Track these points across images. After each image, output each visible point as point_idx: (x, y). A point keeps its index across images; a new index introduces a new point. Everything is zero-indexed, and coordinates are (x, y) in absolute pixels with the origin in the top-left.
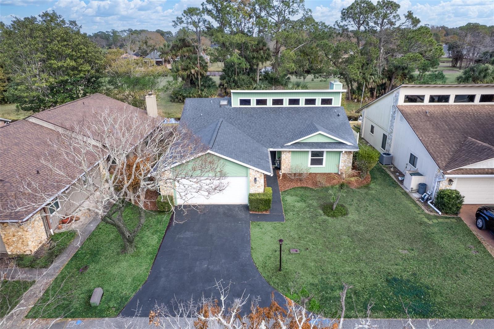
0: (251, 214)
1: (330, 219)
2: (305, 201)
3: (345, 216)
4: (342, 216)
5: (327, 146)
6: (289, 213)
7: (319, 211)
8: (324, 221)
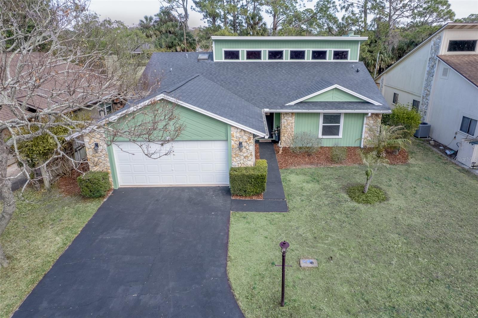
0: (232, 200)
1: (362, 207)
2: (318, 181)
3: (386, 202)
4: (380, 202)
5: (345, 106)
6: (294, 198)
7: (343, 195)
8: (353, 210)
